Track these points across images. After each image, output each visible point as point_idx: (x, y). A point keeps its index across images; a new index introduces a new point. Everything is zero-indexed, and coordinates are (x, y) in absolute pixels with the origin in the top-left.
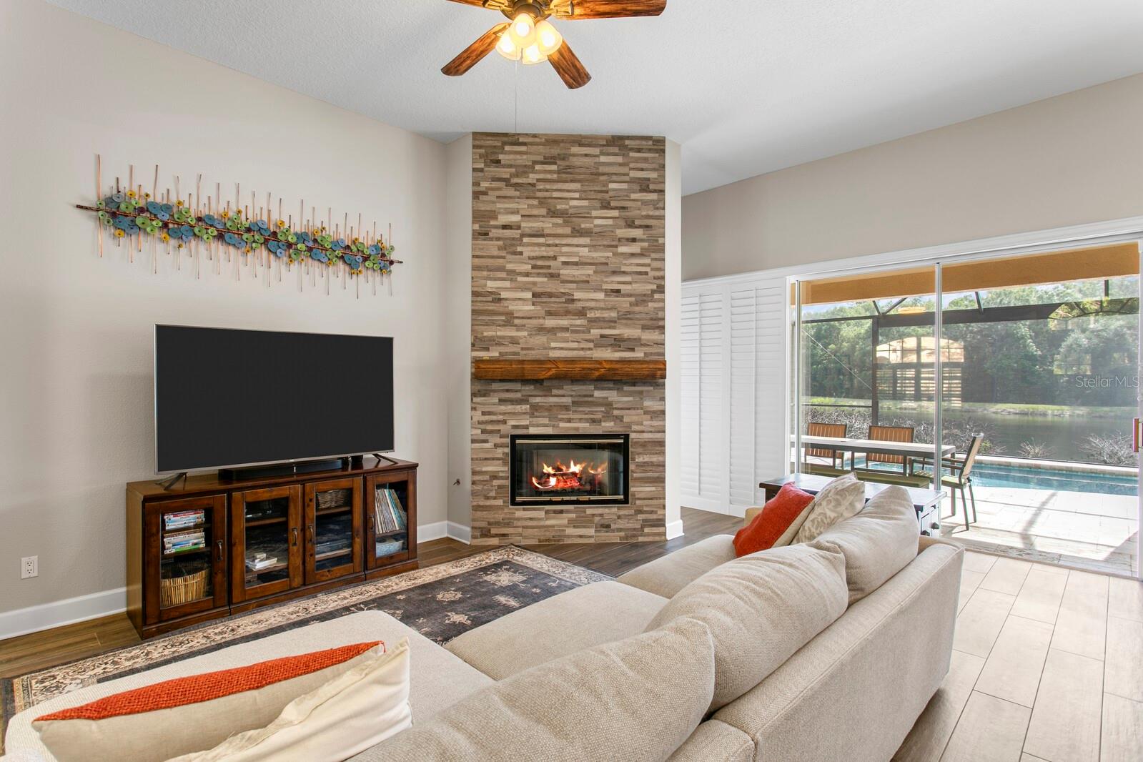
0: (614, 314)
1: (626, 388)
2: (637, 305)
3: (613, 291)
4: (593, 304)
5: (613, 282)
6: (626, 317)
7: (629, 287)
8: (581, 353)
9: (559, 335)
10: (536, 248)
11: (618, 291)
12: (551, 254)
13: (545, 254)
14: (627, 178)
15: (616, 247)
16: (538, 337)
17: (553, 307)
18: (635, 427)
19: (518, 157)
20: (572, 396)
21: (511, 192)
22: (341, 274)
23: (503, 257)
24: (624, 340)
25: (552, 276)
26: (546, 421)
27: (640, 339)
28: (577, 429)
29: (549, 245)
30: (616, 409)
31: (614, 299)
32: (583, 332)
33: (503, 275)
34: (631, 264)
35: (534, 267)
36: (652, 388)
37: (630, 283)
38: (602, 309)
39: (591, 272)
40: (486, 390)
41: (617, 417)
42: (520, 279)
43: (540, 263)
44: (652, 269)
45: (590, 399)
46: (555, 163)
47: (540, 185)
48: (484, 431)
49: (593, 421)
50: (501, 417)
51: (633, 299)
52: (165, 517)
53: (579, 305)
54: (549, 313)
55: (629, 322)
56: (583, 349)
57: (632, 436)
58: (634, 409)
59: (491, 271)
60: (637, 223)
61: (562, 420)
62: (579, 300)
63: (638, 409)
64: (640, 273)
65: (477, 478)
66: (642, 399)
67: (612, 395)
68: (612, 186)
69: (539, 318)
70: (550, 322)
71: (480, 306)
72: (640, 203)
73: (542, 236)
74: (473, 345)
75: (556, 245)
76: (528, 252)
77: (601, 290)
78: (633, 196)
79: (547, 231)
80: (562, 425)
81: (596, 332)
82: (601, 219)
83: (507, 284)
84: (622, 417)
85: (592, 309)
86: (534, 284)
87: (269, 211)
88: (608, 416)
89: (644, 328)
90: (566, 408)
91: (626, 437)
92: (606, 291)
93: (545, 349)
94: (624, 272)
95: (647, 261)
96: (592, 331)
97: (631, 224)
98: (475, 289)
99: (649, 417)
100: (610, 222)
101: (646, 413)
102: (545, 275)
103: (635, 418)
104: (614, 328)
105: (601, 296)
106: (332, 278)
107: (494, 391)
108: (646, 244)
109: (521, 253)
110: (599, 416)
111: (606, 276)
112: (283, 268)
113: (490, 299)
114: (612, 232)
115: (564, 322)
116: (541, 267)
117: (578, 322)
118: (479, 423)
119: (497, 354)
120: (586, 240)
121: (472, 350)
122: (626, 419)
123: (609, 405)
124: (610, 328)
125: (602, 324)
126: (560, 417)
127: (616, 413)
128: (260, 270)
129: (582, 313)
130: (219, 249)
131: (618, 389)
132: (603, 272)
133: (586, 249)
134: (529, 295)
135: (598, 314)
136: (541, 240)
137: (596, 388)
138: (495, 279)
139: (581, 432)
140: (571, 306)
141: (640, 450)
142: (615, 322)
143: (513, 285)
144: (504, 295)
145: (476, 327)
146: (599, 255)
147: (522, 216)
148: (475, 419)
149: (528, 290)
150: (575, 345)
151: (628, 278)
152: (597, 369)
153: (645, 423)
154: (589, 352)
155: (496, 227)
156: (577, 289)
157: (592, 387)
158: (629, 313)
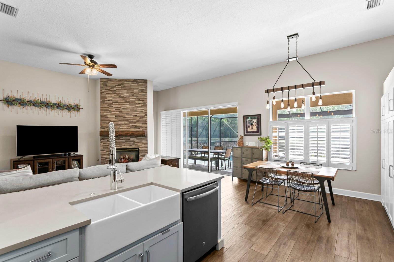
0: (135, 121)
1: (138, 138)
2: (141, 119)
3: (135, 115)
4: (130, 118)
5: (135, 113)
6: (138, 121)
7: (139, 114)
8: (127, 130)
9: (122, 125)
10: (116, 105)
11: (136, 115)
12: (120, 107)
13: (118, 107)
14: (138, 89)
15: (136, 105)
16: (117, 126)
17: (120, 119)
18: (140, 147)
19: (112, 84)
20: (125, 139)
21: (110, 92)
22: (66, 112)
23: (108, 107)
24: (137, 127)
25: (120, 112)
26: (119, 145)
27: (141, 126)
28: (126, 147)
29: (119, 105)
30: (136, 142)
31: (135, 117)
32: (128, 125)
33: (108, 112)
34: (139, 109)
35: (116, 110)
36: (144, 138)
37: (139, 113)
38: (132, 119)
39: (129, 111)
40: (104, 138)
41: (136, 144)
42: (112, 112)
43: (117, 109)
44: (144, 110)
45: (129, 140)
46: (121, 86)
47: (117, 91)
48: (104, 148)
49: (130, 145)
50: (108, 145)
51: (140, 117)
52: (19, 165)
53: (127, 118)
54: (119, 120)
55: (139, 122)
56: (127, 129)
57: (140, 149)
58: (140, 142)
59: (105, 111)
60: (140, 99)
61: (123, 145)
62: (127, 117)
63: (141, 142)
64: (141, 111)
65: (102, 159)
66: (142, 140)
67: (135, 139)
68: (134, 91)
69: (117, 121)
70: (120, 123)
71: (103, 119)
72: (141, 95)
73: (118, 102)
74: (101, 128)
75: (121, 105)
76: (114, 106)
77: (132, 115)
78: (140, 93)
79: (119, 101)
80: (123, 146)
81: (131, 125)
82: (132, 99)
83: (109, 114)
84: (137, 144)
85: (130, 119)
86: (116, 114)
87: (46, 99)
88: (134, 144)
89: (142, 124)
90: (124, 142)
91: (138, 149)
92: (133, 115)
93: (119, 129)
94: (137, 111)
95: (143, 108)
96: (130, 124)
97: (139, 100)
98: (101, 115)
99: (143, 144)
100: (134, 99)
101: (143, 143)
102: (118, 112)
103: (140, 145)
104: (135, 124)
105: (132, 116)
106: (63, 113)
107: (106, 139)
108: (143, 104)
109: (112, 107)
110: (132, 144)
111: (133, 112)
112: (50, 111)
113: (105, 117)
114: (135, 102)
115: (123, 122)
116: (117, 110)
117: (127, 122)
118: (103, 146)
119: (107, 130)
120: (128, 104)
121: (101, 129)
122: (138, 145)
123: (134, 141)
124: (134, 124)
125: (132, 123)
126: (122, 144)
127: (136, 143)
128: (44, 112)
129: (127, 120)
130: (33, 108)
131: (136, 138)
132: (132, 111)
133: (128, 106)
134: (114, 116)
135: (131, 121)
136: (117, 103)
137: (131, 138)
138: (106, 113)
139: (127, 148)
140: (125, 119)
141: (141, 152)
142: (135, 122)
143: (111, 114)
144: (108, 116)
145: (101, 124)
146: (131, 107)
147: (113, 98)
148: (102, 145)
149: (114, 115)
150: (126, 128)
151: (139, 112)
152: (129, 134)
153: (143, 146)
154: (129, 129)
155: (106, 100)
156: (126, 115)
157: (130, 138)
158: (139, 120)
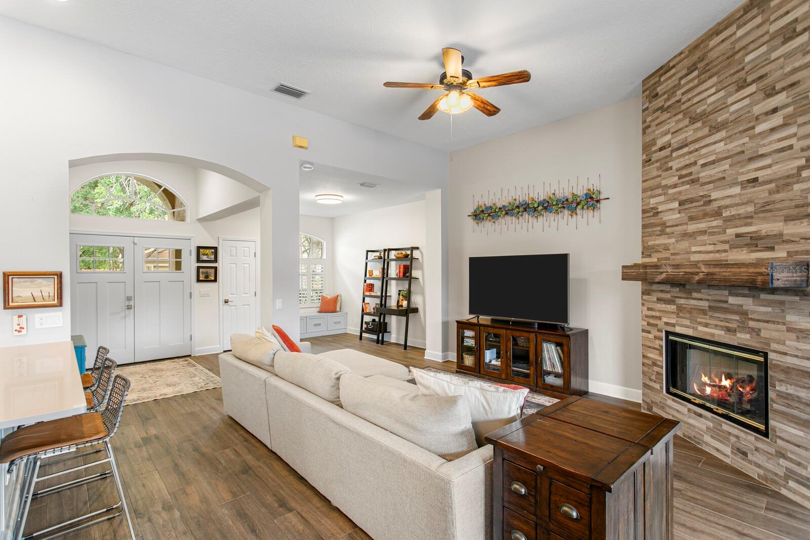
0: (750, 209)
1: (763, 296)
2: (778, 192)
3: (749, 181)
4: (727, 202)
5: (749, 171)
6: (765, 209)
7: (768, 171)
8: (717, 256)
9: (699, 238)
10: (682, 159)
11: (755, 180)
12: (692, 160)
13: (688, 162)
14: (767, 38)
15: (753, 128)
16: (683, 242)
17: (694, 212)
18: (774, 346)
19: (670, 81)
20: (708, 300)
21: (666, 116)
22: (565, 217)
23: (660, 176)
24: (761, 238)
25: (693, 181)
26: (687, 322)
27: (781, 235)
28: (713, 335)
29: (691, 153)
30: (752, 319)
31: (751, 191)
32: (719, 233)
33: (659, 191)
34: (770, 143)
35: (680, 177)
36: (797, 298)
37: (770, 166)
38: (737, 205)
39: (727, 167)
40: (649, 290)
41: (753, 329)
42: (671, 191)
43: (684, 172)
44: (799, 139)
45: (725, 305)
46: (696, 69)
47: (684, 99)
48: (649, 324)
49: (728, 330)
50: (658, 314)
51: (773, 185)
53: (715, 205)
54: (691, 219)
55: (769, 214)
56: (718, 251)
57: (771, 356)
58: (774, 322)
59: (652, 190)
60: (778, 87)
61: (700, 323)
62: (715, 200)
63: (778, 323)
64: (782, 150)
65: (646, 361)
66: (783, 311)
67: (747, 303)
68: (748, 58)
69: (683, 224)
70: (692, 227)
71: (647, 221)
72: (782, 60)
73: (686, 145)
74: (643, 253)
75: (697, 150)
76: (675, 164)
77: (736, 184)
78: (774, 56)
79: (689, 140)
80: (700, 328)
81: (731, 232)
82: (738, 102)
83: (662, 198)
84: (760, 330)
85: (727, 207)
86: (680, 193)
87: (529, 194)
88: (744, 328)
89: (788, 219)
90: (703, 312)
91: (765, 355)
92: (742, 183)
93: (688, 253)
94: (762, 156)
95: (792, 130)
96: (728, 231)
97: (771, 92)
98: (644, 208)
99: (793, 336)
100: (747, 101)
101: (789, 330)
102: (687, 183)
103: (775, 335)
104: (750, 224)
105: (737, 190)
106: (560, 219)
107: (654, 291)
108: (790, 109)
109: (671, 168)
110: (734, 325)
111: (742, 167)
112: (535, 220)
113: (651, 214)
114: (749, 112)
115: (702, 225)
116: (686, 176)
117: (715, 223)
118: (647, 316)
119: (656, 260)
120: (722, 134)
121: (643, 257)
122: (763, 334)
123: (744, 314)
124: (746, 225)
125: (738, 222)
126: (699, 320)
127: (752, 324)
129: (717, 213)
131: (754, 297)
132: (739, 162)
133: (722, 144)
134: (676, 205)
135: (734, 212)
136: (686, 150)
137: (731, 294)
138: (655, 196)
139: (716, 339)
140: (708, 208)
141: (782, 376)
142: (752, 217)
143: (666, 199)
144: (661, 208)
145: (645, 238)
146: (734, 146)
147: (672, 133)
148: (644, 313)
149: (675, 200)
150: (711, 248)
151: (767, 161)
152: (697, 274)
153: (787, 343)
154: (724, 254)
155: (655, 152)
156: (714, 188)
157: (726, 292)
158: (768, 204)
